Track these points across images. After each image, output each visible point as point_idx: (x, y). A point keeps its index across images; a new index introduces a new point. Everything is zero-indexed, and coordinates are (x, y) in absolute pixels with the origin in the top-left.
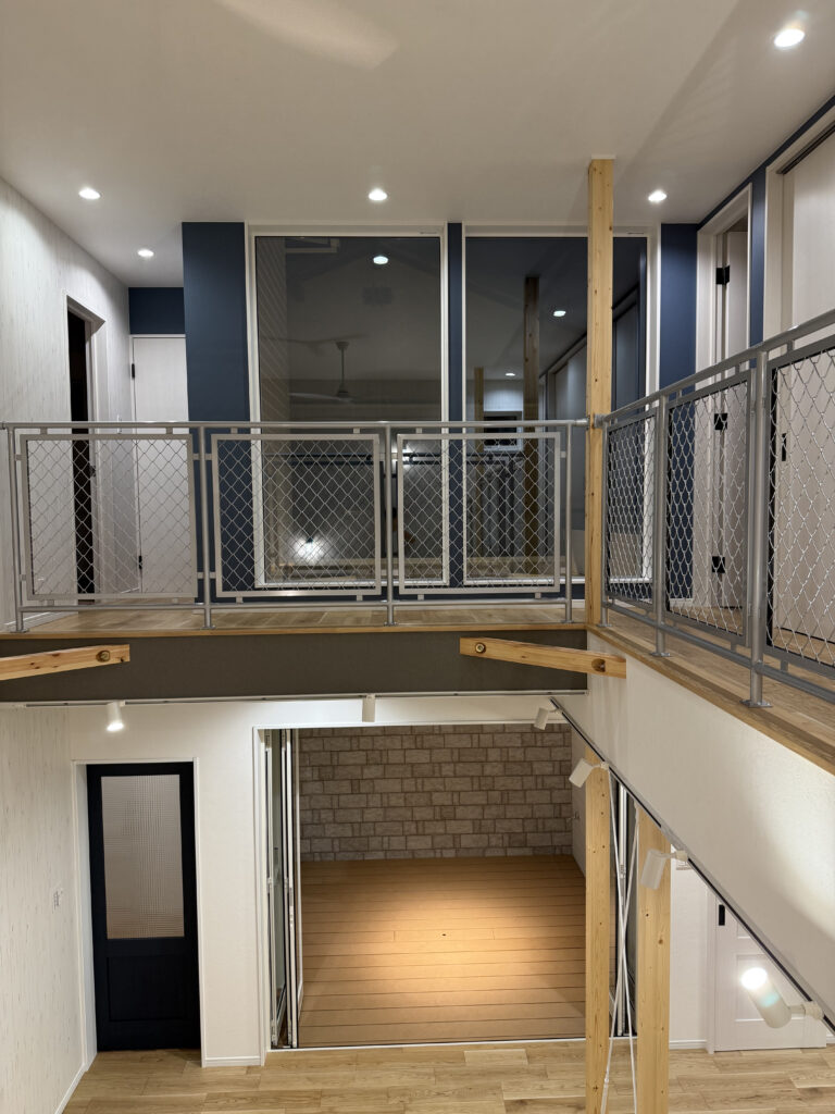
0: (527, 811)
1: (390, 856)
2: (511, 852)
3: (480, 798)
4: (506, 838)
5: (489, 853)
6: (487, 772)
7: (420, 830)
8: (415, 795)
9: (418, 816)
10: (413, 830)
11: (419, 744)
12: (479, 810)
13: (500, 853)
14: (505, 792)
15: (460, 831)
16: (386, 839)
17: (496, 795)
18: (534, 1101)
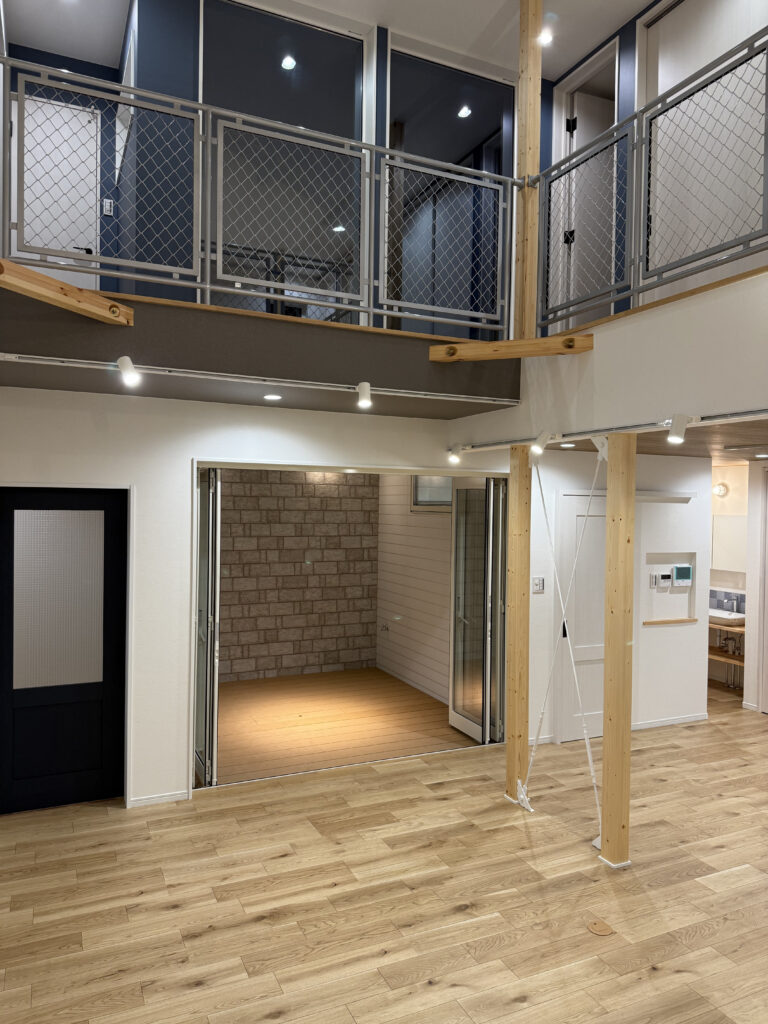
0: (340, 630)
2: (325, 669)
3: (301, 622)
4: (322, 655)
5: (307, 671)
6: (308, 597)
7: (246, 654)
8: (242, 621)
9: (243, 640)
10: (239, 654)
11: (246, 573)
12: (299, 632)
13: (315, 670)
14: (322, 615)
15: (281, 653)
17: (314, 618)
18: (449, 782)
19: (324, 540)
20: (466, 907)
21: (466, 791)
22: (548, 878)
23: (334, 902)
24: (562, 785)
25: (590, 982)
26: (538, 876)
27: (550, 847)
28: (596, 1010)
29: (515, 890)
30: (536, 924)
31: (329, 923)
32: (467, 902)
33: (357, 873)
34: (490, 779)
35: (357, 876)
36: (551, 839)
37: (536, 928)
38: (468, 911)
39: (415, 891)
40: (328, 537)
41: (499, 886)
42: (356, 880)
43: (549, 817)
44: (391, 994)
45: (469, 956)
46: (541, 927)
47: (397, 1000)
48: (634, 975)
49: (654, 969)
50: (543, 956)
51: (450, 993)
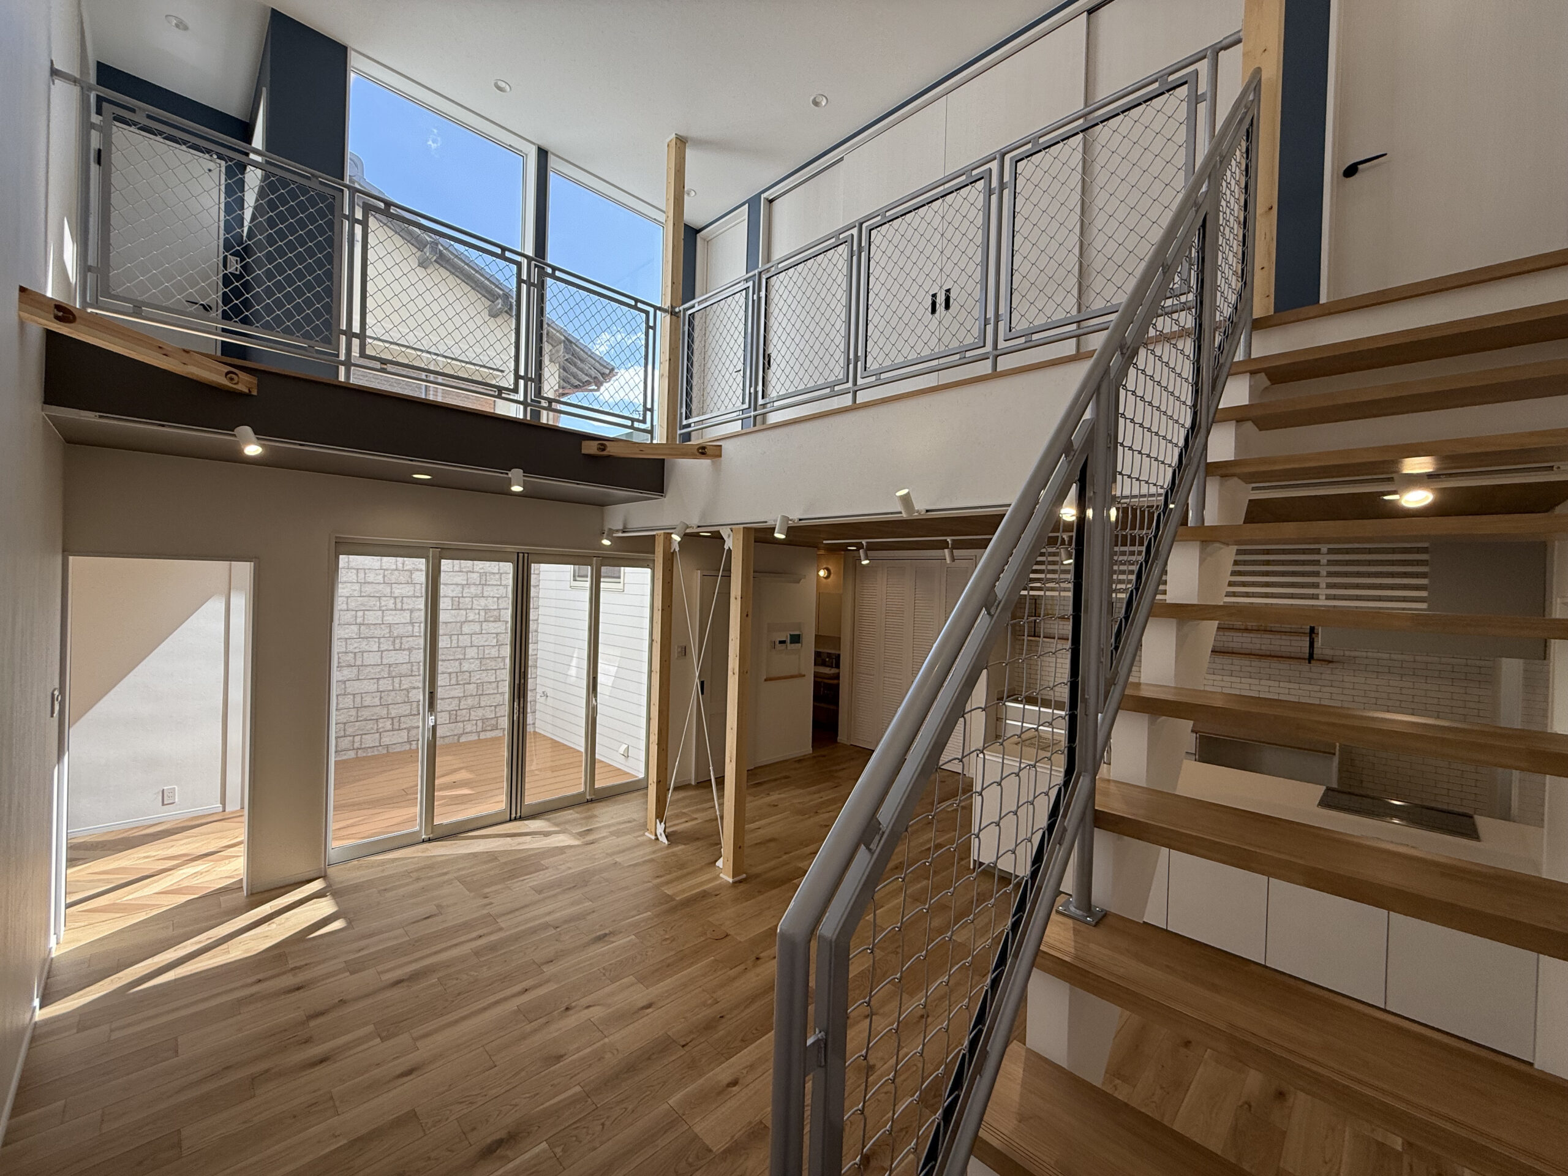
1: (361, 753)
2: (483, 736)
4: (480, 723)
5: (463, 740)
6: (464, 669)
7: (396, 726)
8: (393, 693)
9: (393, 713)
10: (389, 727)
11: (397, 646)
12: (456, 701)
13: (474, 737)
14: (480, 685)
16: (357, 738)
17: (472, 688)
18: (597, 828)
19: (482, 613)
20: (605, 935)
21: (612, 834)
22: (678, 899)
23: (477, 953)
24: (696, 819)
25: (706, 980)
26: (671, 898)
27: (680, 873)
28: (709, 1002)
29: (649, 913)
30: (666, 939)
31: (472, 973)
32: (607, 931)
33: (503, 923)
34: (634, 820)
35: (503, 925)
36: (682, 866)
37: (664, 943)
38: (606, 939)
39: (558, 930)
40: (487, 610)
41: (634, 913)
42: (501, 929)
43: (681, 847)
44: (528, 1028)
45: (604, 978)
46: (669, 942)
47: (535, 1031)
48: (742, 967)
49: (758, 959)
50: (668, 966)
51: (586, 1014)
